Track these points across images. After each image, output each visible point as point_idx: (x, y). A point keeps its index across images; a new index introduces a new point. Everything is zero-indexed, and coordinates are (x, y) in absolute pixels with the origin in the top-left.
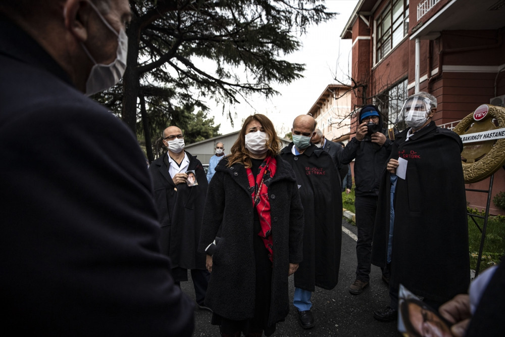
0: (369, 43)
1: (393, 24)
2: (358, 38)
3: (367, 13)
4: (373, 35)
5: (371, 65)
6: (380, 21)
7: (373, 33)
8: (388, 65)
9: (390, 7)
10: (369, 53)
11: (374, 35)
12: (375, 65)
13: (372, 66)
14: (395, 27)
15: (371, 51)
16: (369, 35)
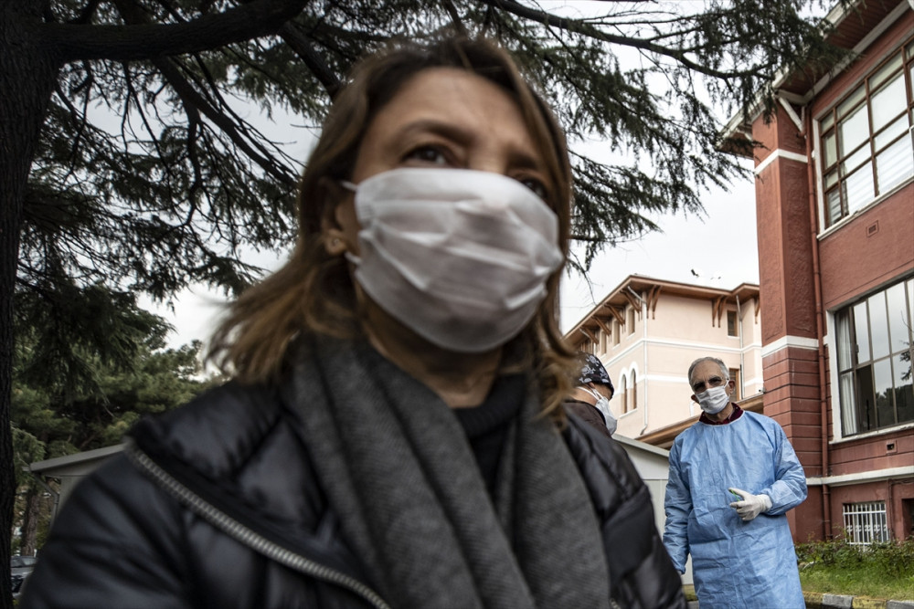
0: (803, 172)
1: (873, 136)
2: (777, 153)
3: (796, 98)
4: (813, 154)
5: (813, 228)
6: (831, 122)
7: (812, 148)
8: (872, 229)
9: (863, 94)
10: (807, 197)
11: (816, 154)
12: (823, 232)
13: (817, 233)
14: (880, 142)
15: (811, 191)
16: (802, 152)
